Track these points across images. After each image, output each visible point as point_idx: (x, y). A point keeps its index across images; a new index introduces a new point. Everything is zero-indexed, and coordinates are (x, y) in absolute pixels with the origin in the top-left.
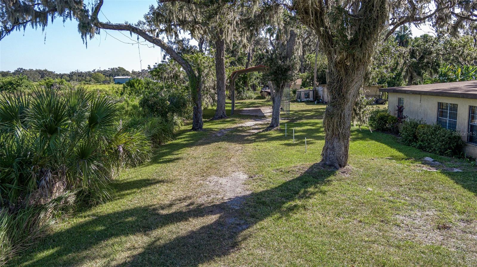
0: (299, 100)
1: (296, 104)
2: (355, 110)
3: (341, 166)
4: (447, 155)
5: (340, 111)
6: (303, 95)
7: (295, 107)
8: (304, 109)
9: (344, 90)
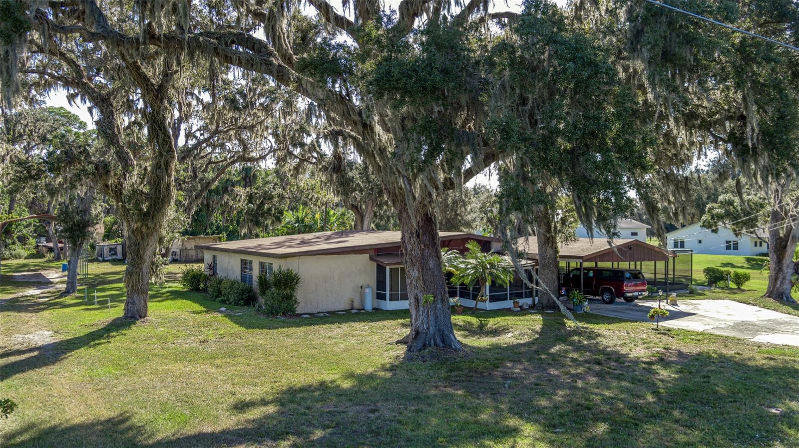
0: (101, 259)
1: (96, 264)
2: (152, 268)
3: (141, 317)
4: (241, 305)
5: (138, 270)
6: (106, 251)
7: (95, 269)
8: (108, 271)
9: (141, 252)
